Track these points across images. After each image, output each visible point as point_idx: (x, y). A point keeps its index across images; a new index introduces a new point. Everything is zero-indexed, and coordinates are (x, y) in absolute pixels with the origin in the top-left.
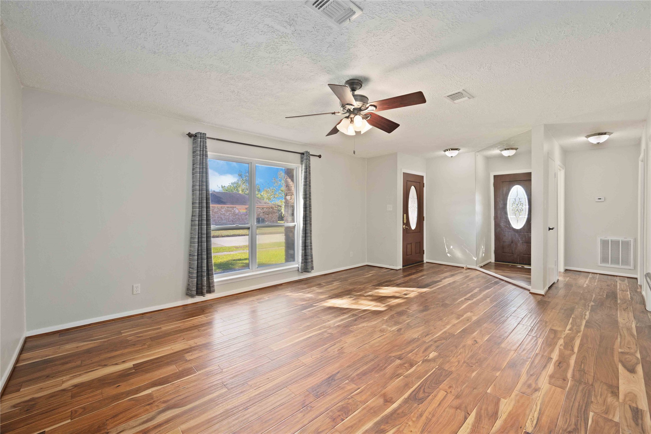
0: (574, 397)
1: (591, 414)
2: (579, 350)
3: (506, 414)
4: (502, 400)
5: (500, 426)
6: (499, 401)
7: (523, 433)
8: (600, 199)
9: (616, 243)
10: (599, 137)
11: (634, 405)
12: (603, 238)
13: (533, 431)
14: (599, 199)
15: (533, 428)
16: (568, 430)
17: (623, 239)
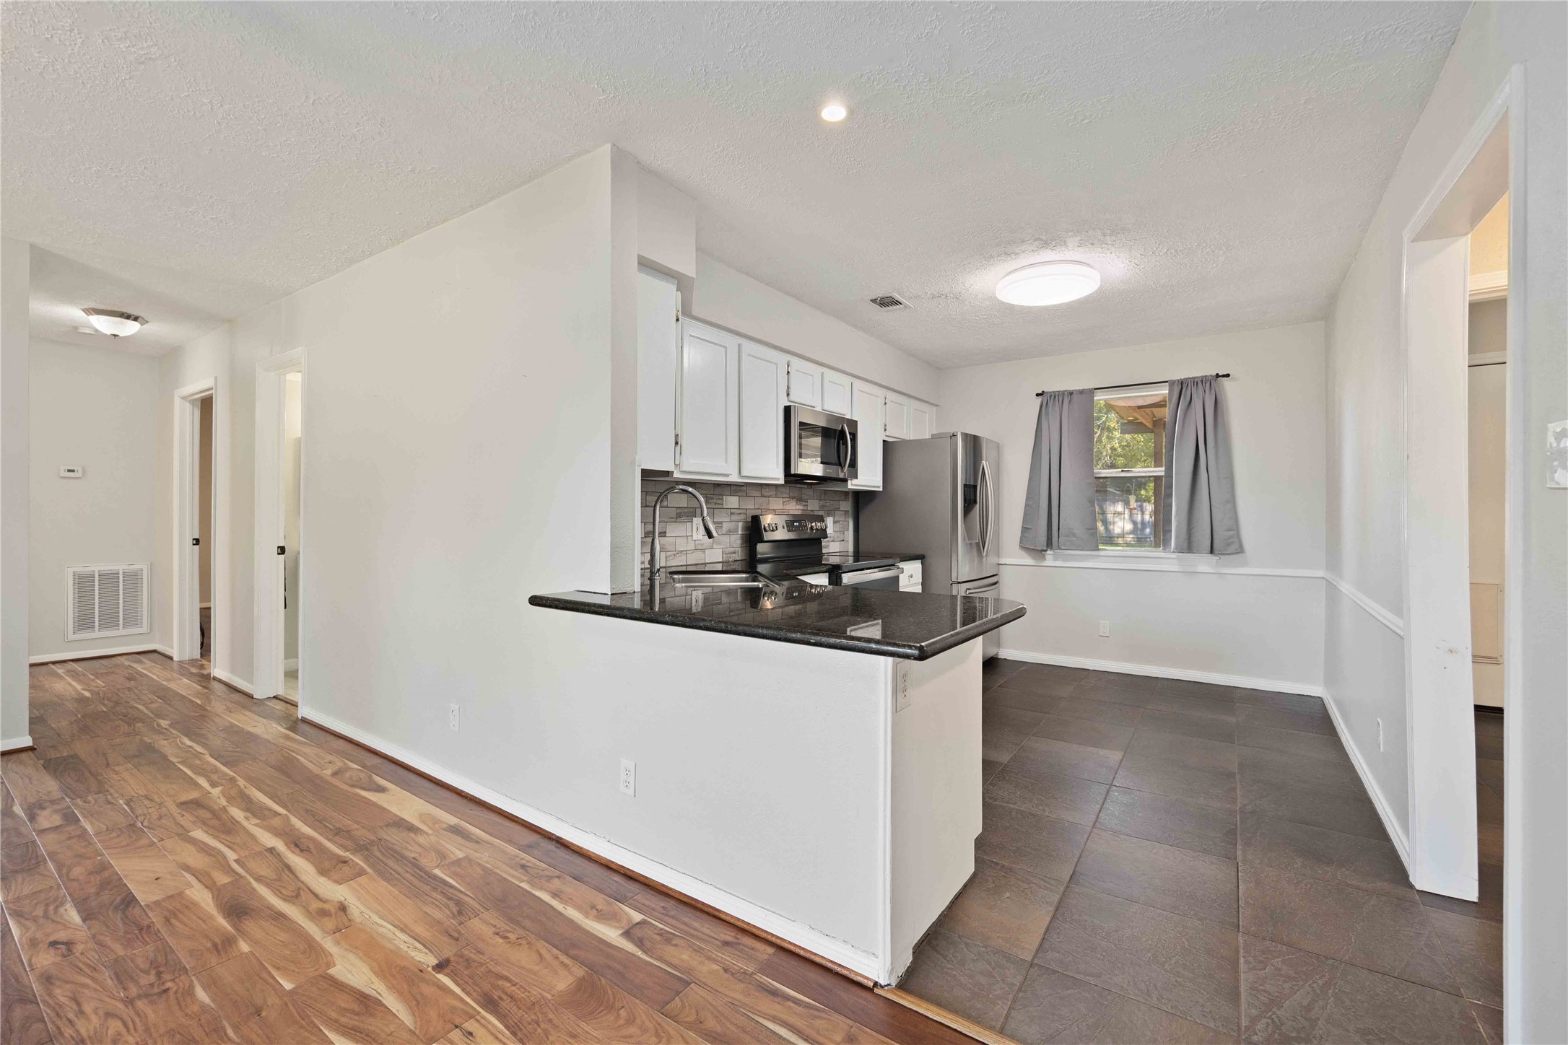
0: (393, 873)
1: (437, 872)
2: (285, 807)
3: (374, 979)
4: (332, 971)
5: (401, 1002)
6: (333, 978)
7: (434, 973)
8: (73, 471)
9: (110, 579)
10: (122, 323)
11: (445, 826)
12: (81, 570)
13: (436, 957)
14: (69, 471)
15: (430, 954)
16: (456, 913)
17: (126, 567)
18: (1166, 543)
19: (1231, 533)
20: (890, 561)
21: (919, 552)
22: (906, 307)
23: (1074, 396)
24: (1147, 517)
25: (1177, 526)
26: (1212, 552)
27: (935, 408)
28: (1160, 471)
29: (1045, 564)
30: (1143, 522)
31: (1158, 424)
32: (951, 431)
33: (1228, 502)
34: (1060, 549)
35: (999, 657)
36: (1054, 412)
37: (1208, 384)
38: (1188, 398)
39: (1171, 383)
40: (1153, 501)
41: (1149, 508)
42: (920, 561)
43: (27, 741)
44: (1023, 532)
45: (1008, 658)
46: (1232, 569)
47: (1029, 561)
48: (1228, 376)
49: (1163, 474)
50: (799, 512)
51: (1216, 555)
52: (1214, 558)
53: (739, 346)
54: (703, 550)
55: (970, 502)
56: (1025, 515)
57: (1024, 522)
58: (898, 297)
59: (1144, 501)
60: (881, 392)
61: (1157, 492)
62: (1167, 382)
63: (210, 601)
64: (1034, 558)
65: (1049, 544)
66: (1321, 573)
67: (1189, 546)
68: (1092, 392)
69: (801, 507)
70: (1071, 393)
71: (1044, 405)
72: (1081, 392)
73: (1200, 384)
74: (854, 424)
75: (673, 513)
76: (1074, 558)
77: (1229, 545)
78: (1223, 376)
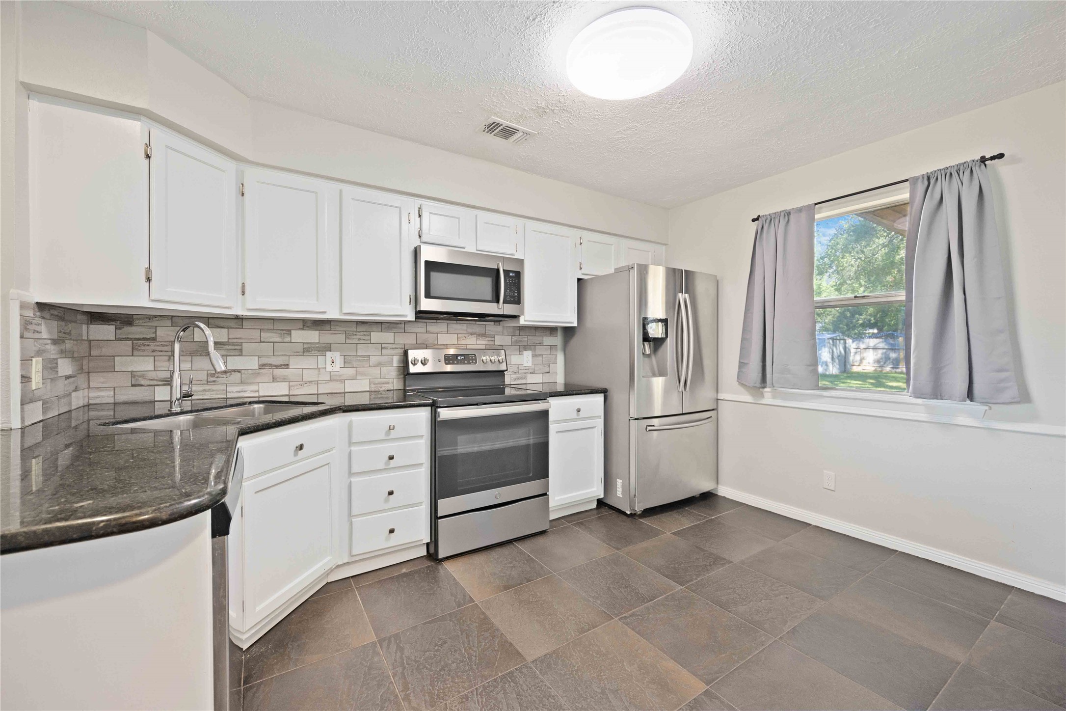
19: (1005, 374)
21: (602, 387)
22: (530, 135)
23: (792, 217)
25: (915, 365)
26: (970, 398)
29: (764, 401)
34: (775, 386)
35: (719, 494)
36: (770, 236)
37: (968, 172)
38: (938, 195)
39: (914, 180)
42: (603, 394)
44: (739, 367)
45: (727, 497)
47: (748, 398)
48: (1001, 156)
51: (976, 402)
52: (973, 407)
53: (341, 191)
54: (343, 381)
56: (742, 349)
57: (741, 356)
60: (572, 233)
62: (906, 180)
64: (753, 395)
65: (764, 382)
67: (934, 389)
68: (813, 207)
70: (788, 213)
71: (760, 230)
72: (801, 210)
73: (955, 174)
74: (518, 263)
75: (300, 348)
76: (790, 397)
77: (1002, 390)
78: (993, 158)
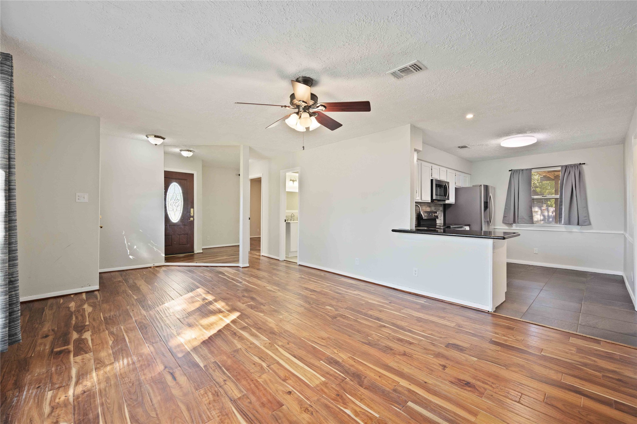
18: (560, 221)
19: (586, 218)
20: (461, 226)
21: (469, 224)
22: (469, 148)
23: (524, 171)
24: (550, 214)
25: (564, 216)
26: (578, 224)
27: (469, 175)
28: (558, 196)
29: (512, 228)
30: (548, 216)
31: (557, 177)
32: (480, 184)
33: (585, 207)
34: (518, 223)
36: (516, 176)
37: (576, 167)
38: (569, 172)
39: (562, 166)
40: (554, 206)
41: (552, 209)
42: (469, 226)
43: (248, 265)
44: (503, 218)
46: (586, 230)
47: (506, 227)
48: (584, 164)
49: (559, 197)
50: (429, 211)
51: (580, 226)
52: (579, 227)
53: (421, 163)
55: (486, 207)
56: (505, 211)
57: (504, 214)
58: (467, 146)
59: (549, 206)
60: (454, 172)
61: (556, 203)
62: (560, 166)
63: (260, 235)
64: (508, 226)
65: (514, 222)
66: (622, 232)
67: (569, 222)
68: (531, 169)
69: (429, 209)
70: (523, 170)
71: (512, 174)
72: (527, 170)
73: (573, 166)
74: (448, 183)
76: (523, 227)
77: (585, 222)
78: (583, 164)
